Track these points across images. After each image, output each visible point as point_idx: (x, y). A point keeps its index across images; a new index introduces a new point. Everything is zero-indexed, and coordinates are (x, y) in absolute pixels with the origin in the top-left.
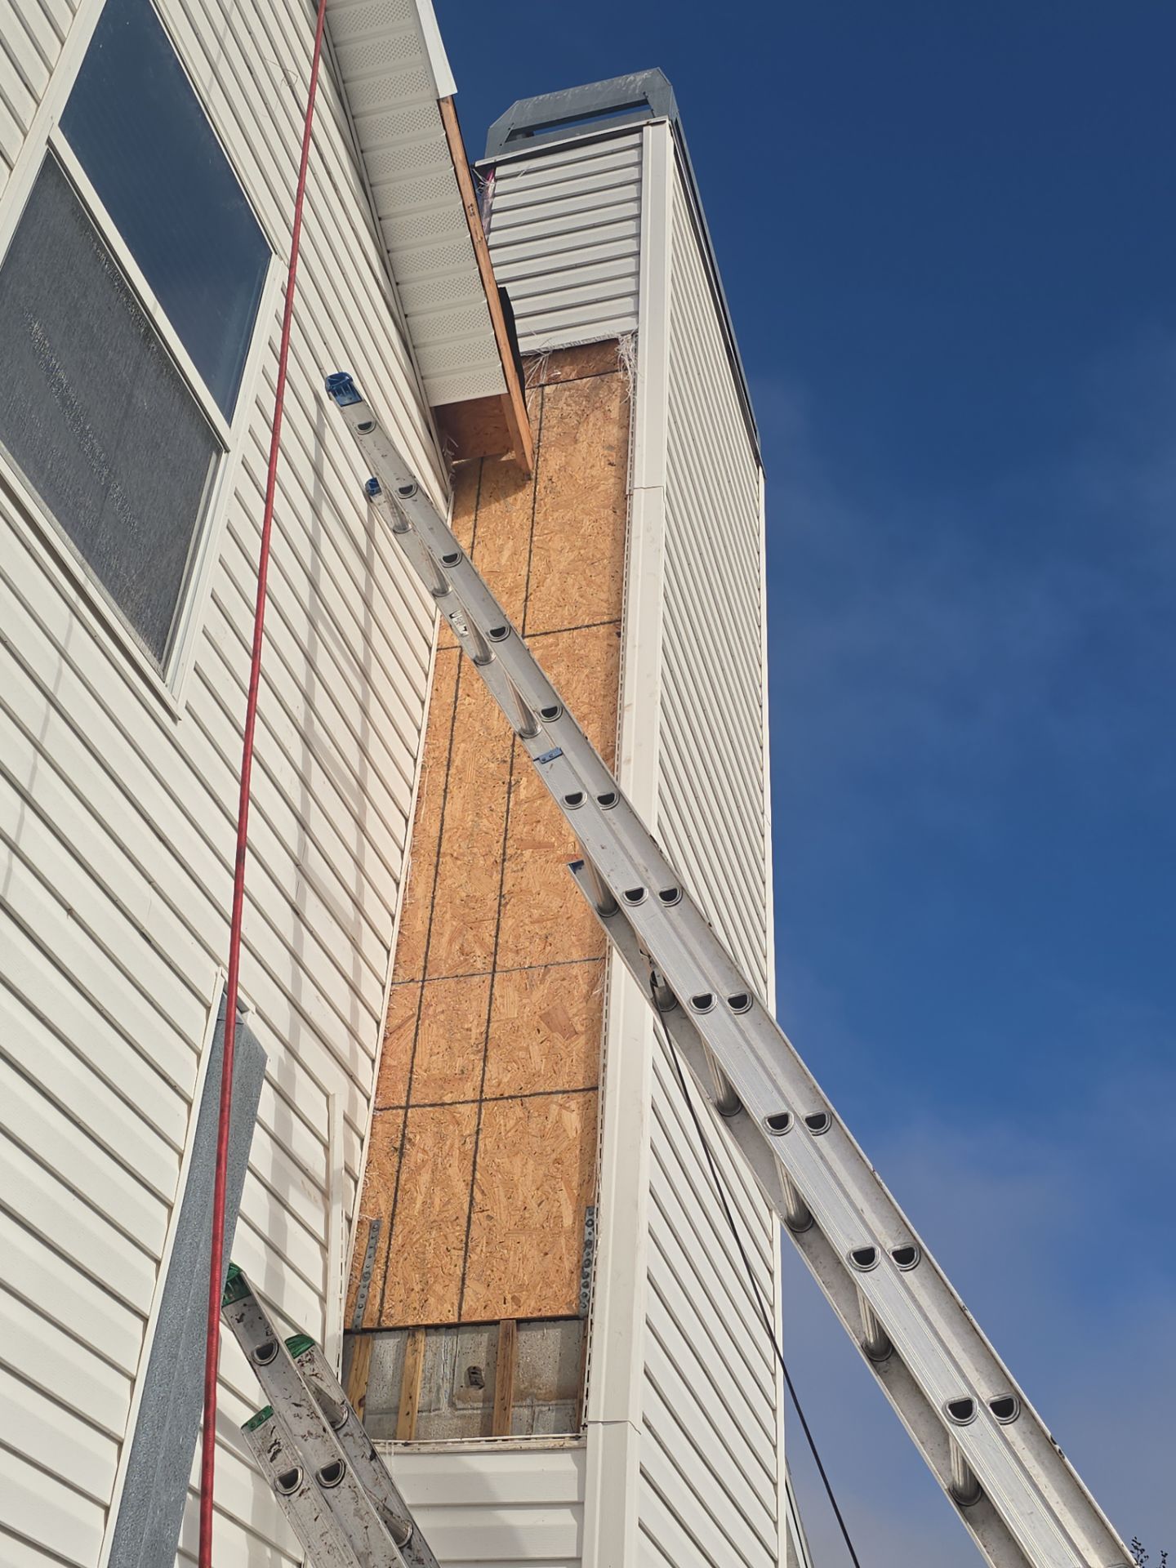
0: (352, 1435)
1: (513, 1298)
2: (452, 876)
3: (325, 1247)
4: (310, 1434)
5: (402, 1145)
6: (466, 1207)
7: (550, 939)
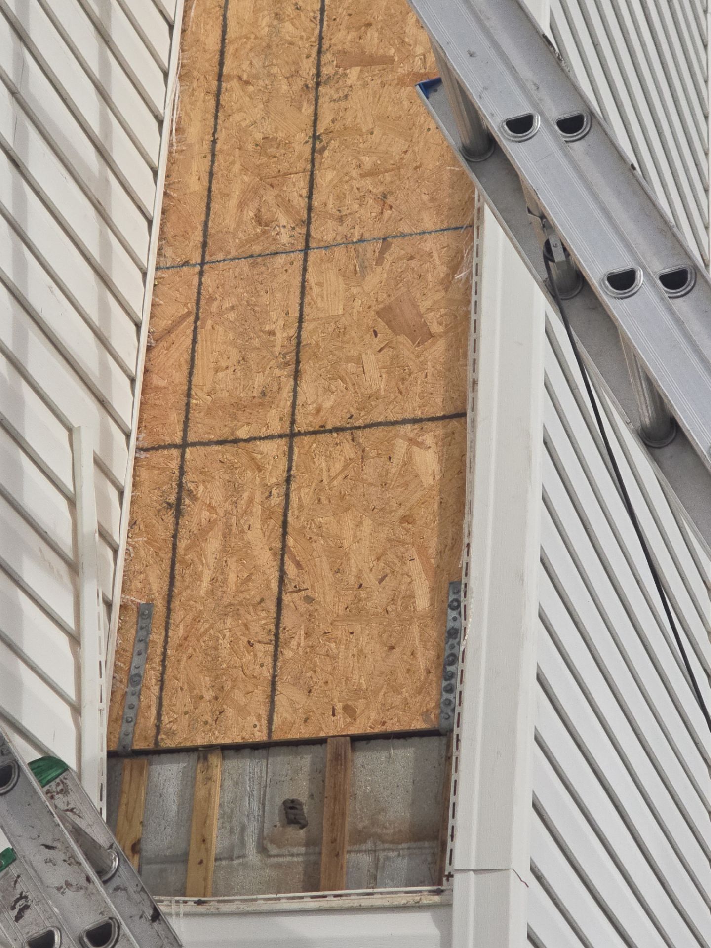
0: (125, 889)
1: (346, 708)
2: (240, 110)
3: (75, 640)
4: (68, 884)
5: (179, 500)
6: (274, 585)
7: (390, 200)
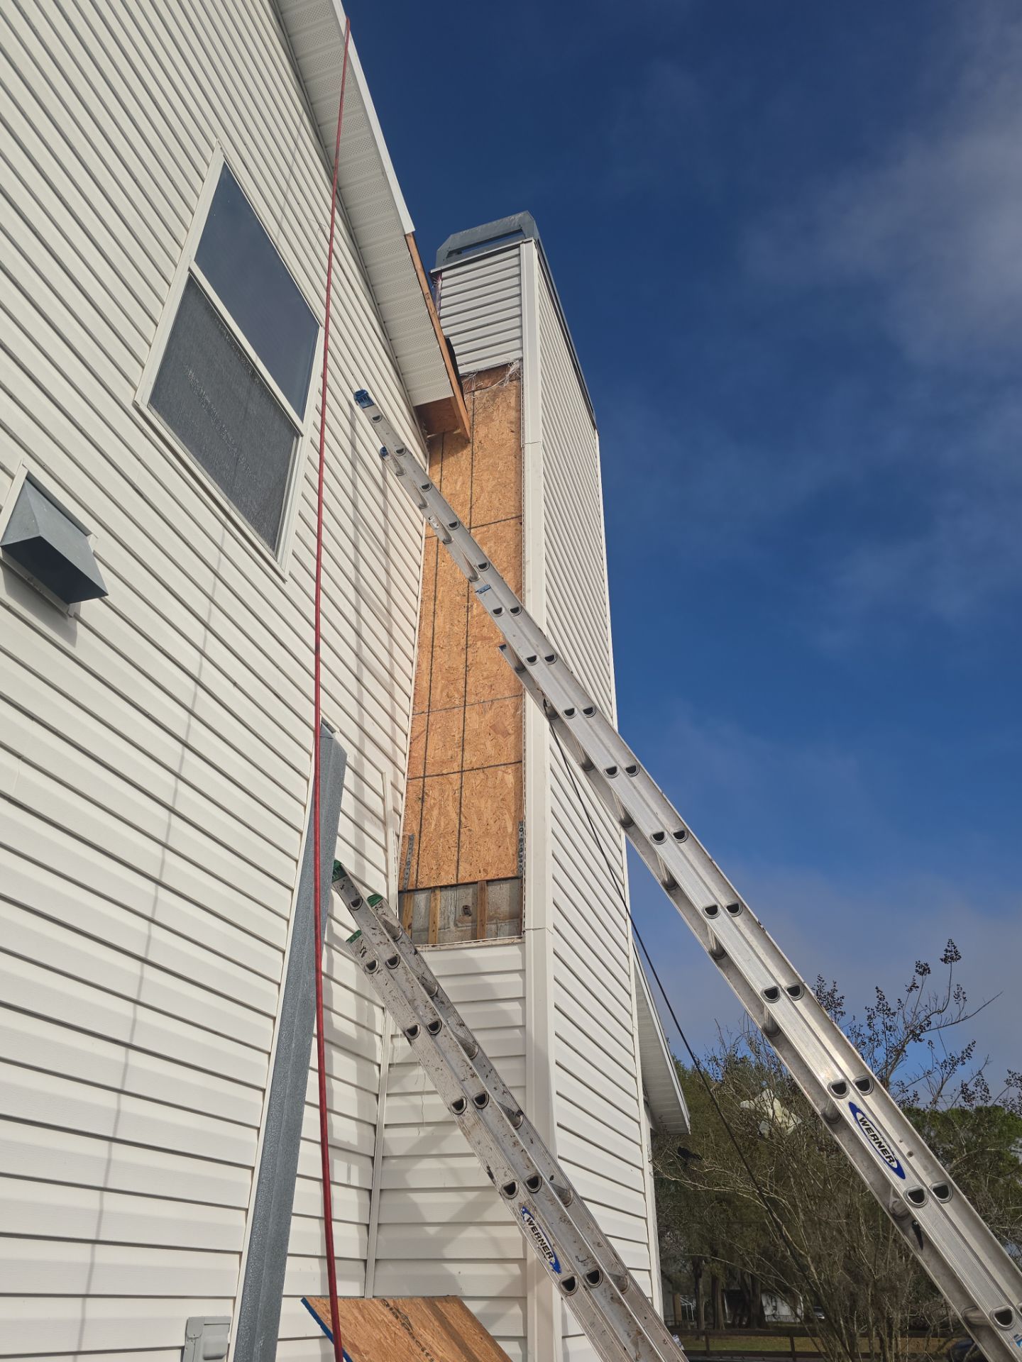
0: (404, 943)
1: (484, 870)
2: (440, 658)
3: (385, 850)
4: (381, 943)
5: (423, 796)
6: (457, 825)
7: (493, 687)
